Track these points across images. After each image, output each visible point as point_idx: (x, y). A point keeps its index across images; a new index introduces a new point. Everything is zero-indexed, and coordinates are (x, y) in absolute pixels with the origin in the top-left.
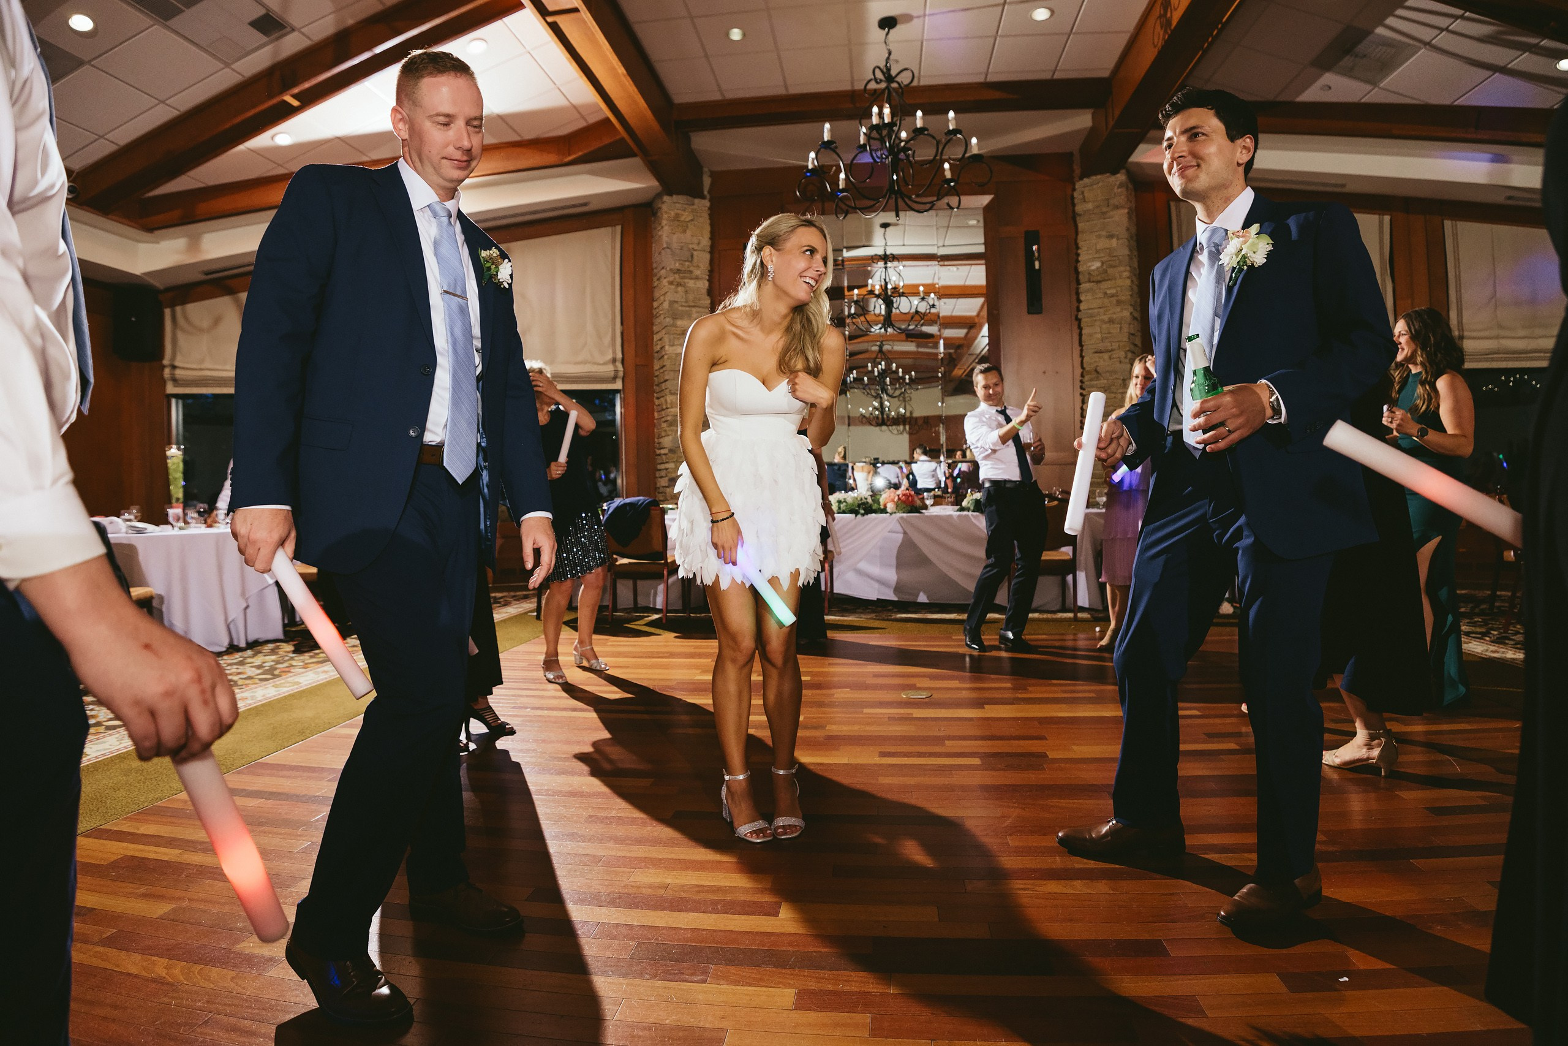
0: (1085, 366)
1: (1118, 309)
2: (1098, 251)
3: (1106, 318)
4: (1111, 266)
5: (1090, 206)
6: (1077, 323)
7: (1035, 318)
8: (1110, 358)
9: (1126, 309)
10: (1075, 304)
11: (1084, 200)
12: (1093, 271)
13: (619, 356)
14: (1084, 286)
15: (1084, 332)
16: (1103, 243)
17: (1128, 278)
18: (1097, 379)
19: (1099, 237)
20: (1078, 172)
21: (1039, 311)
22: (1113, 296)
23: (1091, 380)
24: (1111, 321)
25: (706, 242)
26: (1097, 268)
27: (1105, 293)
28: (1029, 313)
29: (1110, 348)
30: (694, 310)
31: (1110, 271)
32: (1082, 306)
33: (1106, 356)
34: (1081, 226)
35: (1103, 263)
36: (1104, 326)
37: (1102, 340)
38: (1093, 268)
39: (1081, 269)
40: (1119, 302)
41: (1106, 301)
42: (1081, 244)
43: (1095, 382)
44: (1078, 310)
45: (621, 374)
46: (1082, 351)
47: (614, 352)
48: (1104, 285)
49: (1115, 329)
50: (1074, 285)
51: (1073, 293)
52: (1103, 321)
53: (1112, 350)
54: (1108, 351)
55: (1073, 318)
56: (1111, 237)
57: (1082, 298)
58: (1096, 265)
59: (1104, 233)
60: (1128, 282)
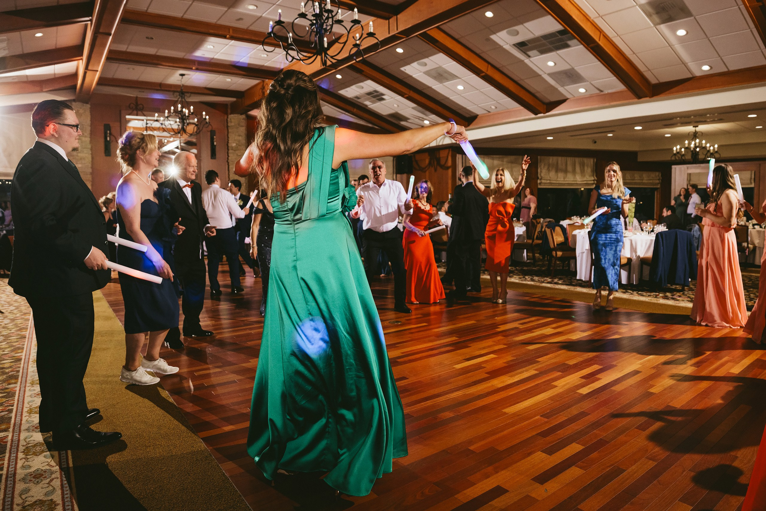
2: (235, 140)
5: (233, 124)
6: (227, 163)
7: (213, 161)
10: (227, 157)
11: (231, 122)
14: (230, 151)
16: (237, 138)
19: (236, 135)
20: (229, 111)
21: (215, 158)
25: (89, 122)
27: (237, 154)
28: (211, 158)
30: (85, 150)
31: (239, 147)
32: (230, 158)
34: (230, 130)
35: (237, 144)
39: (229, 145)
42: (229, 136)
44: (228, 159)
48: (237, 152)
50: (227, 150)
51: (226, 152)
55: (226, 161)
56: (239, 136)
57: (230, 155)
58: (234, 145)
59: (237, 134)
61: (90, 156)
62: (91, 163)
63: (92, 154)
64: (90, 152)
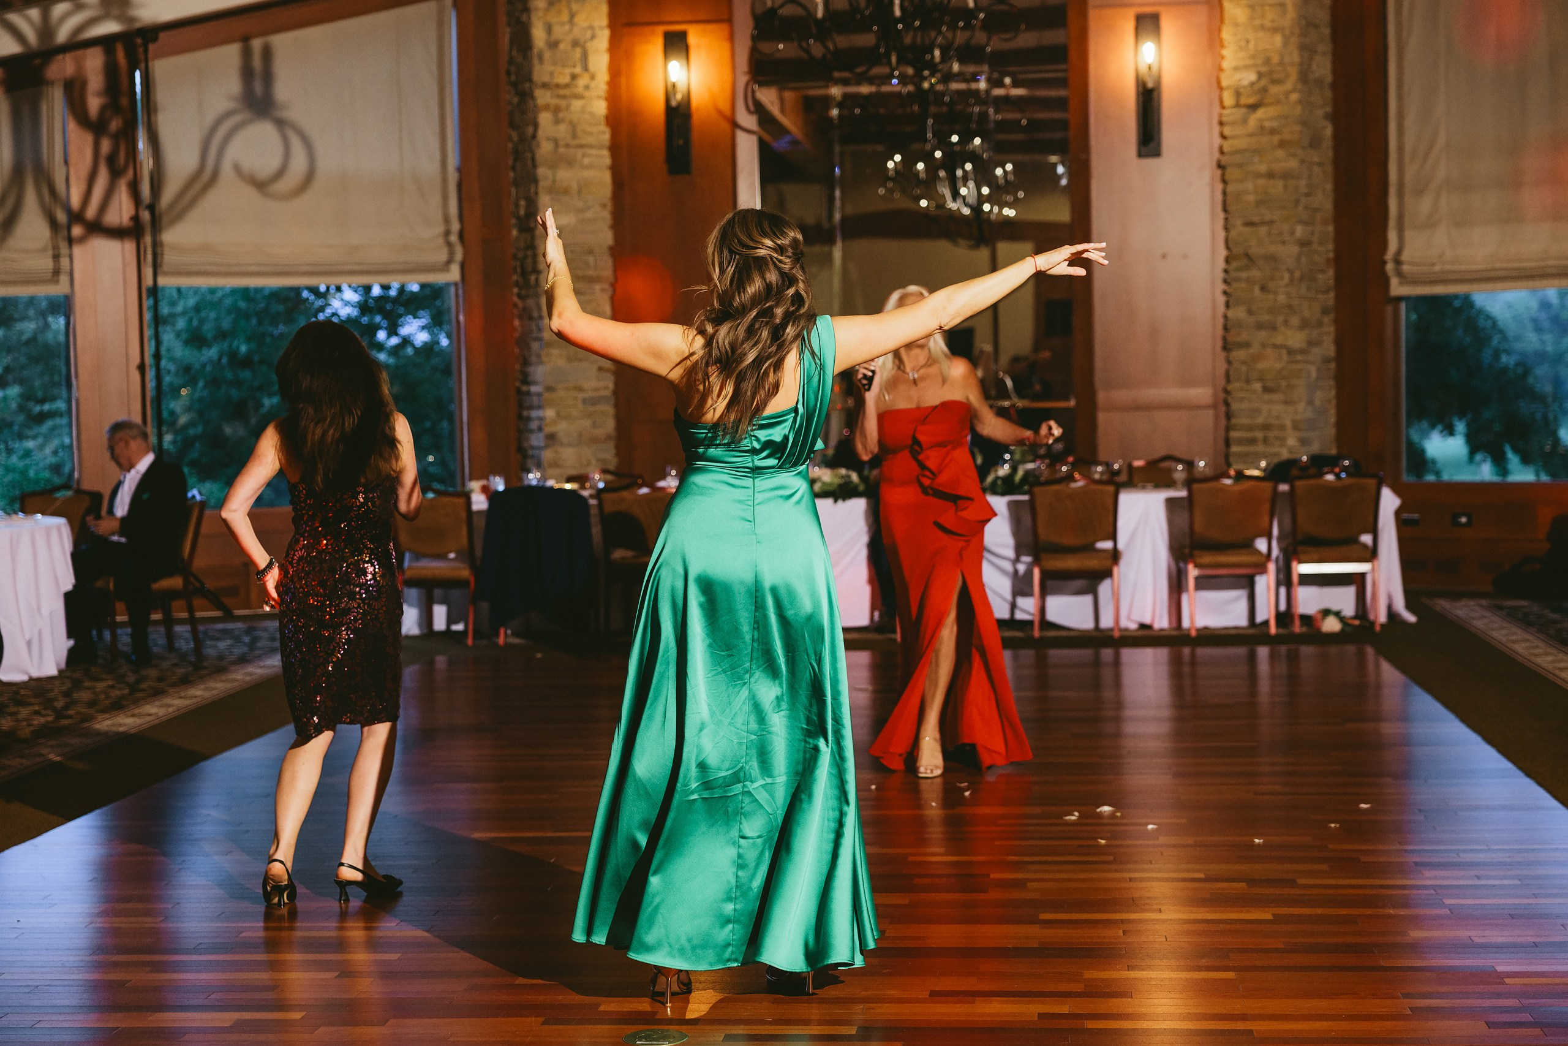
0: (1231, 246)
1: (1280, 153)
2: (1252, 55)
3: (1263, 168)
4: (1276, 82)
6: (1219, 173)
7: (1149, 163)
8: (1269, 234)
9: (1294, 155)
10: (1217, 141)
12: (1244, 87)
13: (456, 226)
14: (1230, 113)
15: (1230, 189)
16: (1260, 43)
17: (1300, 102)
18: (1247, 268)
19: (1255, 30)
21: (1157, 153)
22: (1273, 132)
23: (1239, 269)
24: (1271, 175)
26: (1252, 84)
27: (1263, 127)
28: (1140, 155)
29: (1267, 218)
30: (584, 152)
31: (1274, 90)
32: (1227, 146)
33: (1263, 231)
35: (1260, 75)
36: (1261, 182)
37: (1259, 203)
38: (1246, 82)
39: (1224, 84)
40: (1282, 144)
41: (1265, 140)
42: (1226, 40)
43: (1244, 275)
44: (1221, 151)
45: (459, 255)
46: (1226, 219)
47: (447, 219)
48: (1260, 113)
49: (1277, 188)
52: (1258, 175)
53: (1271, 222)
54: (1263, 223)
55: (1214, 163)
56: (1274, 31)
57: (1227, 132)
58: (1248, 78)
60: (1298, 110)
61: (607, 177)
62: (609, 207)
63: (615, 169)
64: (608, 161)
